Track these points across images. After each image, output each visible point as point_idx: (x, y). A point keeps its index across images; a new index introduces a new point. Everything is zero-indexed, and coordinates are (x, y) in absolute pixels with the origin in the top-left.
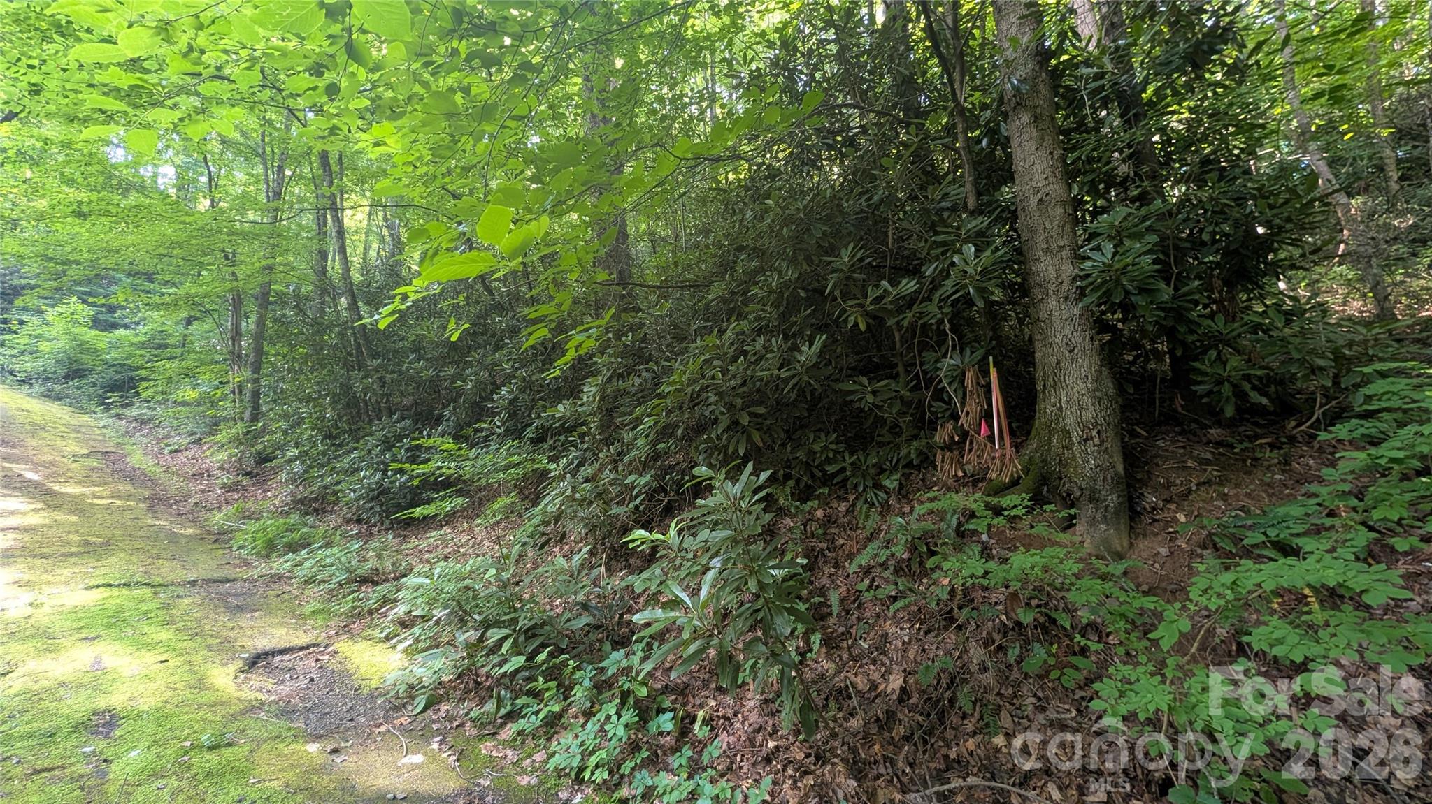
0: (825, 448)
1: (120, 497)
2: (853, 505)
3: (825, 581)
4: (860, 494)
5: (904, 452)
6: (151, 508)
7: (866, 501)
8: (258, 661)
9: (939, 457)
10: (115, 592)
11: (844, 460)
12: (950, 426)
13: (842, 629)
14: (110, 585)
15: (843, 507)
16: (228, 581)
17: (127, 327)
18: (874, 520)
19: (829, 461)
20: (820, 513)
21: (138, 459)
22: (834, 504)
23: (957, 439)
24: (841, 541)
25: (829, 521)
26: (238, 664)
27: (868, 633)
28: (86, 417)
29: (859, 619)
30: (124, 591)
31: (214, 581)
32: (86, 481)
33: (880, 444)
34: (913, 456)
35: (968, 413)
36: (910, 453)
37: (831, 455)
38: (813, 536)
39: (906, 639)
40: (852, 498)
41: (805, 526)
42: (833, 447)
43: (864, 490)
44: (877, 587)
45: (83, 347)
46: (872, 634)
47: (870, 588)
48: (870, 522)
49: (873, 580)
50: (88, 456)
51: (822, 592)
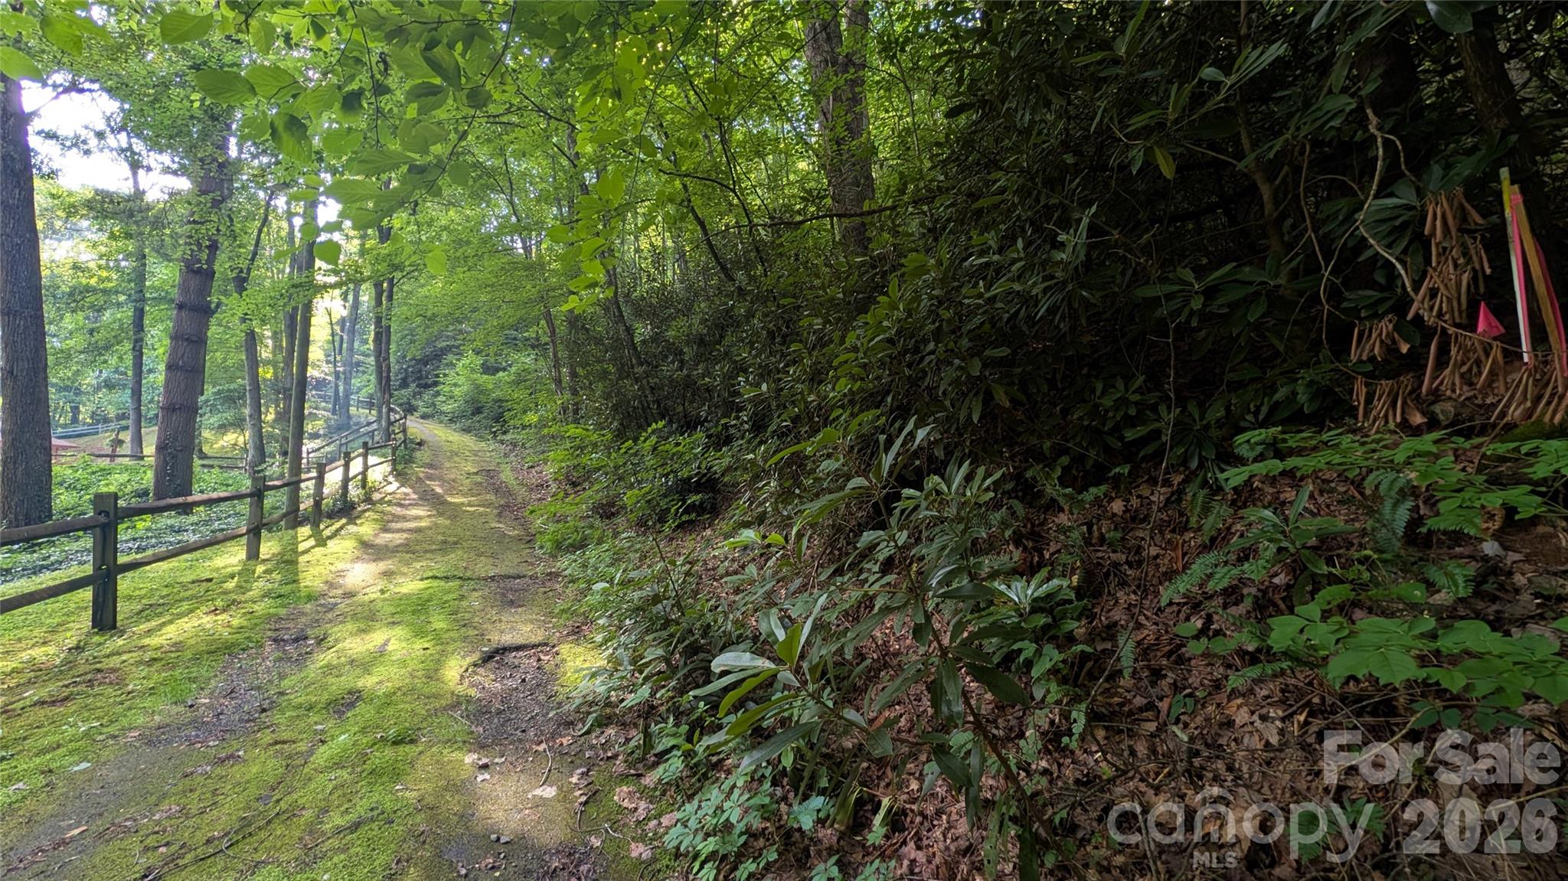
0: (1123, 402)
1: (483, 506)
2: (1180, 492)
3: (1118, 615)
4: (1194, 473)
5: (1281, 394)
6: (500, 515)
7: (1205, 484)
8: (495, 656)
9: (1360, 390)
10: (436, 583)
11: (1159, 419)
12: (1386, 326)
13: (1139, 701)
14: (436, 578)
15: (1159, 495)
16: (519, 577)
17: (504, 369)
18: (1219, 514)
19: (1132, 422)
20: (1117, 506)
21: (507, 475)
22: (1145, 491)
23: (1405, 348)
24: (1154, 551)
25: (1134, 518)
26: (475, 657)
27: (1193, 714)
28: (483, 444)
29: (1176, 688)
30: (442, 583)
31: (509, 577)
32: (470, 492)
33: (1237, 386)
34: (1302, 398)
35: (1433, 293)
36: (1294, 394)
37: (1132, 412)
38: (1102, 539)
39: (1274, 740)
40: (1177, 479)
41: (1090, 526)
42: (1136, 397)
43: (1201, 466)
44: (1218, 633)
45: (479, 389)
46: (1199, 720)
47: (1203, 632)
48: (1211, 518)
49: (1209, 620)
50: (476, 473)
51: (1111, 631)
